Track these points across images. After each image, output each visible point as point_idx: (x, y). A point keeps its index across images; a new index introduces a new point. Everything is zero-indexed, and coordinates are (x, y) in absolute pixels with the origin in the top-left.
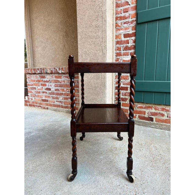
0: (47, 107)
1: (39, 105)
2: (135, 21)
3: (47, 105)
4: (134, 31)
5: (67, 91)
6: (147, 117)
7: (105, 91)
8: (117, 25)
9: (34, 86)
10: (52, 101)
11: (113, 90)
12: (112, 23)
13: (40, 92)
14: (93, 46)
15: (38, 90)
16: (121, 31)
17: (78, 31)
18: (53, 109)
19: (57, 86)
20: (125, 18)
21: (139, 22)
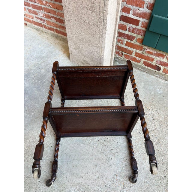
5: (48, 5)
6: (155, 65)
7: (104, 33)
10: (30, 16)
18: (34, 27)
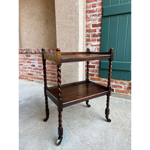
0: (32, 79)
1: (26, 78)
2: (101, 14)
3: (32, 78)
4: (100, 22)
5: (48, 67)
7: (78, 69)
8: (87, 17)
9: (22, 63)
10: (36, 75)
11: (83, 68)
12: (83, 16)
13: (26, 67)
14: (68, 34)
15: (24, 66)
16: (90, 22)
17: (56, 21)
18: (37, 81)
19: (40, 64)
20: (93, 11)
21: (104, 15)
